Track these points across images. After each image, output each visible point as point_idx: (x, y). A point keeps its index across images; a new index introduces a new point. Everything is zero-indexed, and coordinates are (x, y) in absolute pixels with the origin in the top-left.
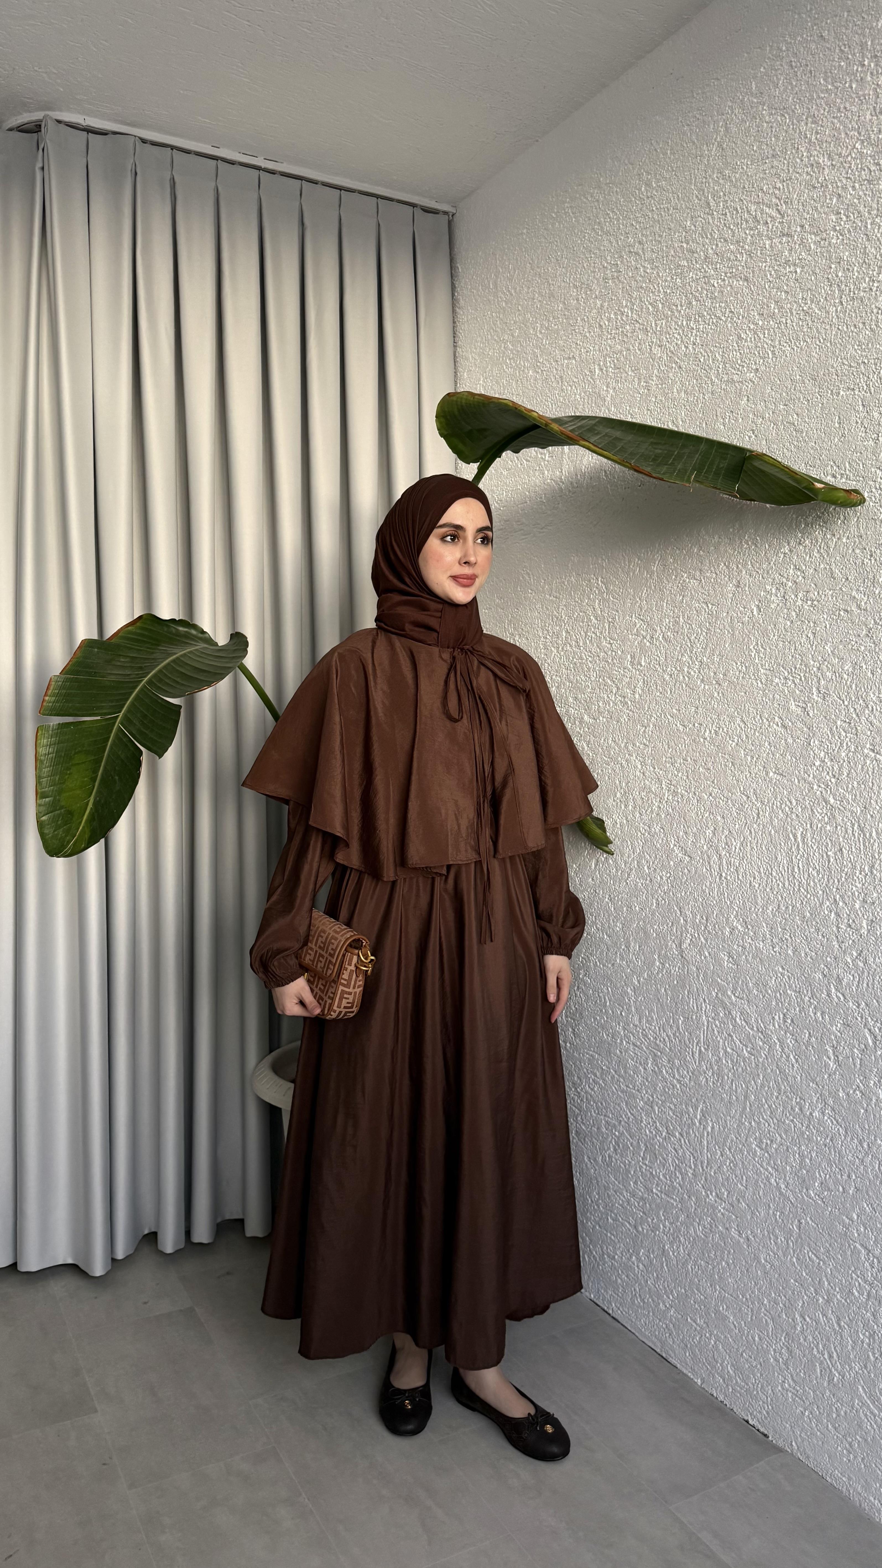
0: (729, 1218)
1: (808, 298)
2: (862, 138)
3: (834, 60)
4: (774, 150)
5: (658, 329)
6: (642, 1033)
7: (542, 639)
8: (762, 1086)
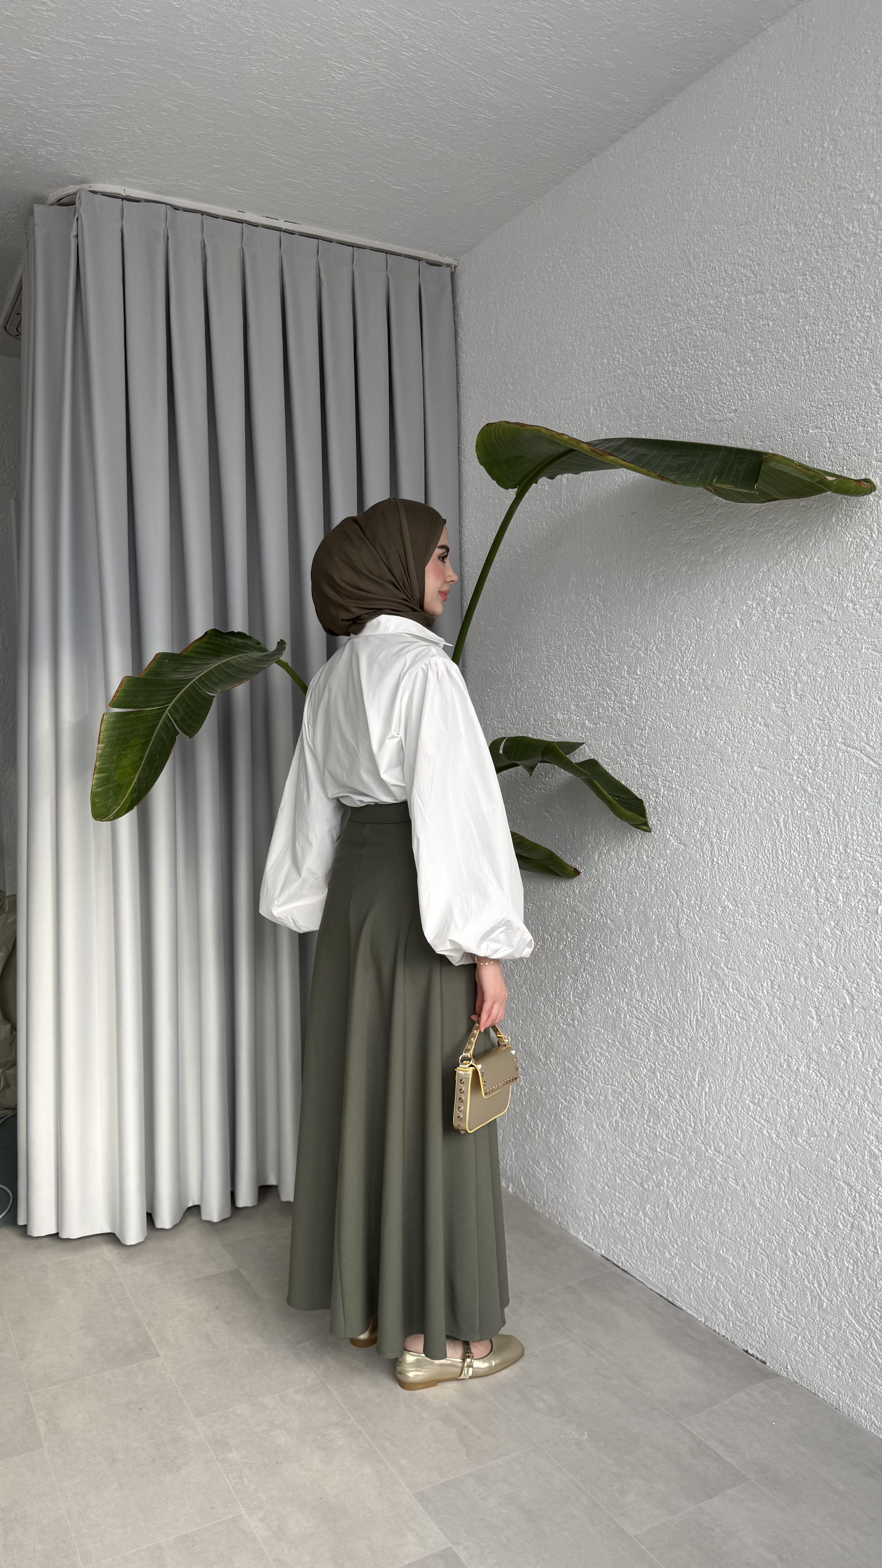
0: (727, 1169)
1: (780, 348)
2: (823, 210)
3: (797, 142)
4: (747, 218)
5: (647, 373)
6: (644, 1007)
7: (545, 653)
8: (754, 1046)
